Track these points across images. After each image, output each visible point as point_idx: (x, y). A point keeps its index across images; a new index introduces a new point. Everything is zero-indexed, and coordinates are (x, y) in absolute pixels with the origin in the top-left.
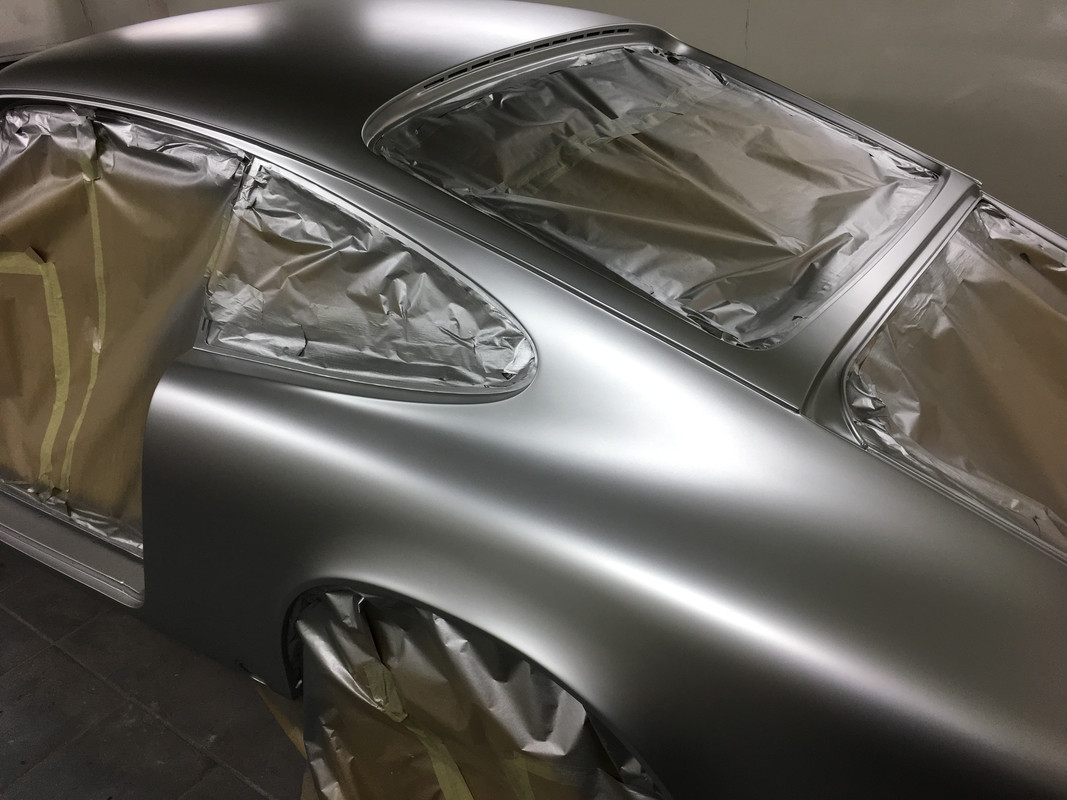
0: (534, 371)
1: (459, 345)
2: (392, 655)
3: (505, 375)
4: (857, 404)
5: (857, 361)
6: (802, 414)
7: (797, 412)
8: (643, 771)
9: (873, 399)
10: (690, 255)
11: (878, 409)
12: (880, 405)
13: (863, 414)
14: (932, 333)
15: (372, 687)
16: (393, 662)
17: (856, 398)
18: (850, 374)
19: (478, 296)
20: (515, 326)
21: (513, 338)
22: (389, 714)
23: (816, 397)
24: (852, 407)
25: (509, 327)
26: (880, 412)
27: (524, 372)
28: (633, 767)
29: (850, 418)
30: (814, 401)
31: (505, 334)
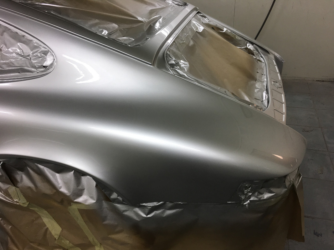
0: (55, 64)
1: (24, 59)
2: (18, 182)
3: (44, 67)
4: (170, 63)
5: (168, 50)
6: (153, 65)
7: (151, 65)
8: (118, 196)
9: (175, 61)
10: (109, 22)
11: (176, 63)
12: (177, 62)
13: (172, 66)
14: (189, 45)
15: (12, 196)
16: (20, 185)
17: (169, 61)
18: (166, 54)
19: (28, 38)
20: (45, 48)
21: (46, 53)
22: (22, 205)
23: (157, 61)
24: (168, 64)
25: (43, 49)
26: (177, 64)
27: (52, 64)
28: (114, 196)
29: (168, 67)
30: (156, 62)
31: (42, 51)
